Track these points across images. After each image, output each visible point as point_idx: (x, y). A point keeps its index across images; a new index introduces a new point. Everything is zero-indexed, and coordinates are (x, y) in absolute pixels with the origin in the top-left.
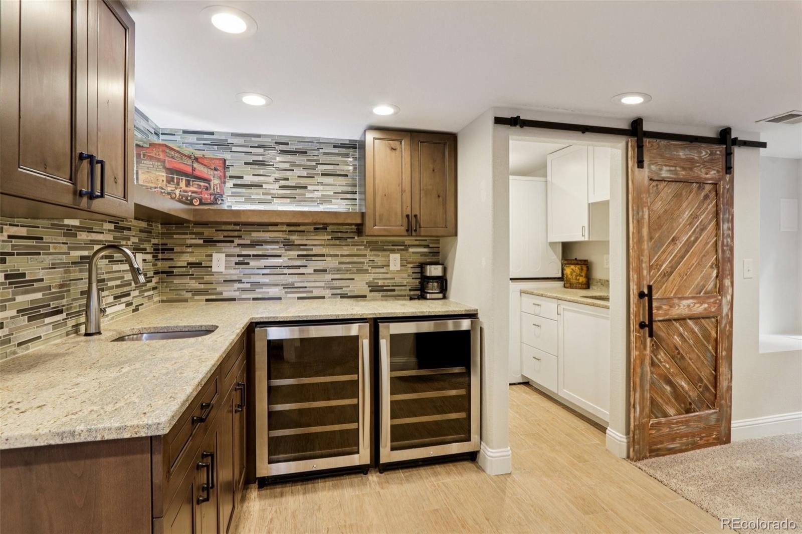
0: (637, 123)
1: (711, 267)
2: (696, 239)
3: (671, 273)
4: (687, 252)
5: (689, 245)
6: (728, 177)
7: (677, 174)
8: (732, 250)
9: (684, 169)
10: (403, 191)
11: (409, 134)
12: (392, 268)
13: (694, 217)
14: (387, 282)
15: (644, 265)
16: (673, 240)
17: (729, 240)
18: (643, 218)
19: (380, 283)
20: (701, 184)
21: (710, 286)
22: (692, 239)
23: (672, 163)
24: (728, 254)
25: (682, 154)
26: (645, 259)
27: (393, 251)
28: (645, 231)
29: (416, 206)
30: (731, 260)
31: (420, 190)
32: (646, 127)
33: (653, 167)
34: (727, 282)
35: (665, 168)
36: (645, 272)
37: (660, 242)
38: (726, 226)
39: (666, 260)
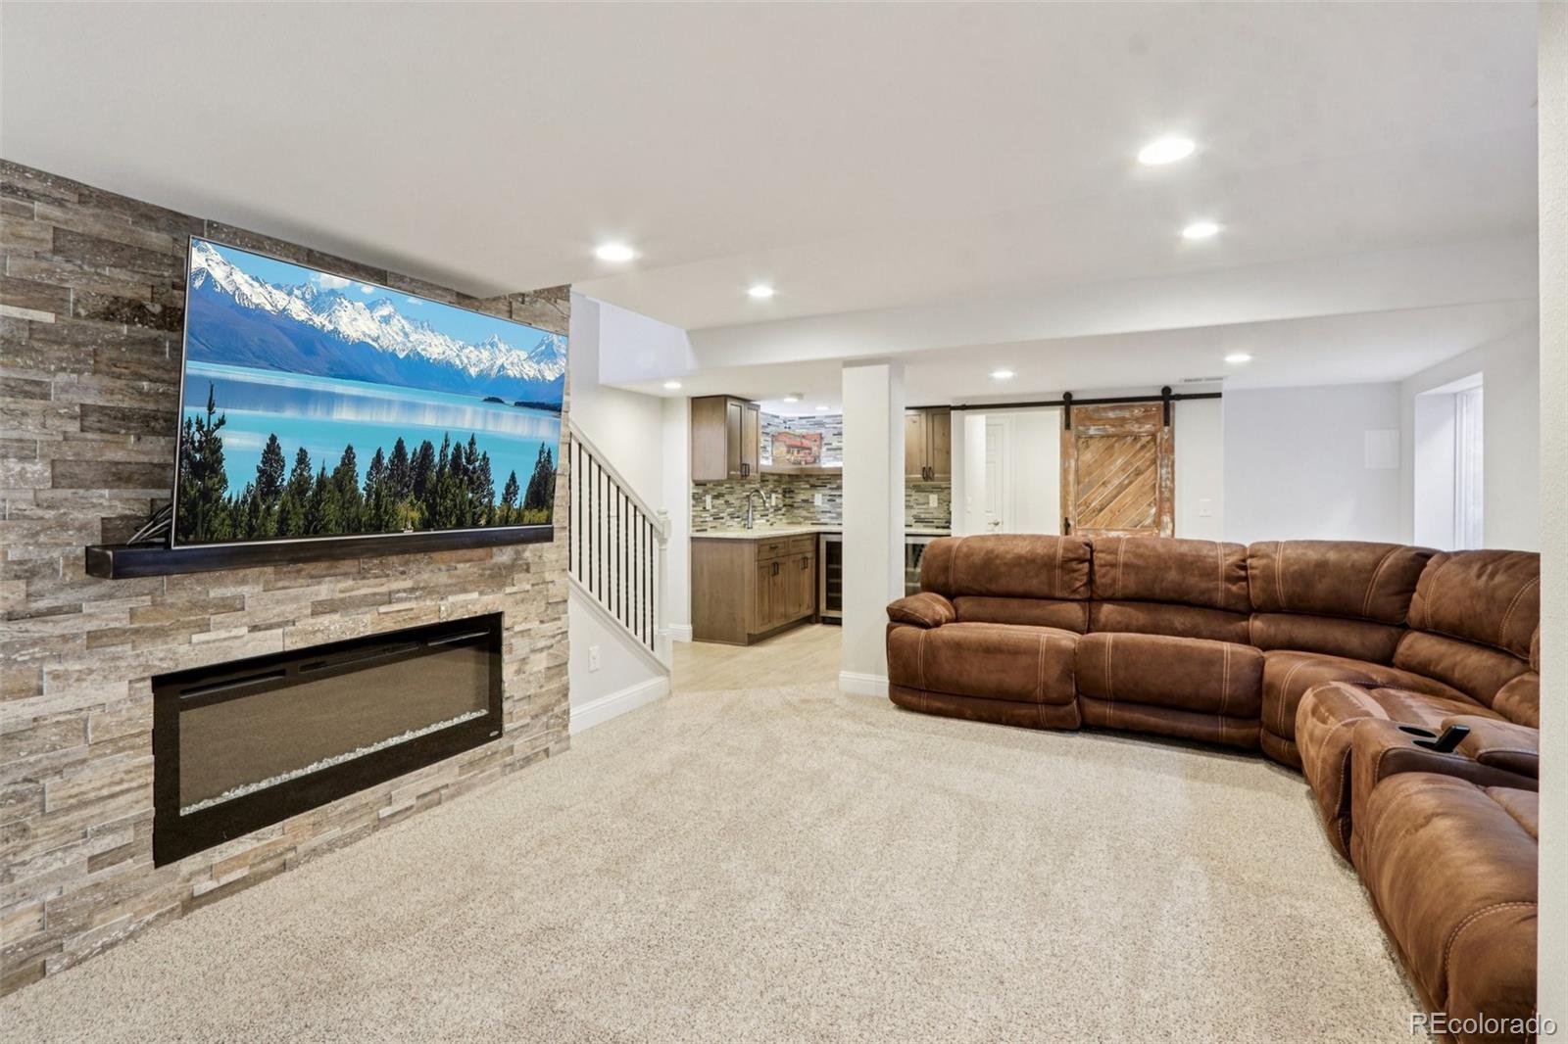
0: (1068, 395)
1: (1149, 505)
2: (1131, 483)
3: (1101, 510)
4: (1119, 493)
5: (1122, 488)
6: (1166, 429)
7: (1105, 430)
8: (1172, 491)
9: (1113, 426)
10: (921, 451)
11: (924, 410)
12: (931, 505)
13: (1128, 463)
14: (927, 516)
15: (1070, 503)
16: (1103, 484)
17: (1168, 483)
18: (1069, 467)
19: (923, 516)
20: (1137, 438)
21: (1148, 521)
22: (1126, 482)
23: (1101, 422)
24: (1167, 494)
25: (1111, 415)
26: (1071, 498)
27: (932, 492)
28: (1071, 477)
29: (930, 461)
30: (1171, 500)
31: (934, 449)
32: (1075, 397)
33: (1081, 428)
34: (1166, 519)
35: (1092, 428)
36: (1071, 508)
37: (1090, 485)
38: (1164, 471)
39: (1095, 499)
